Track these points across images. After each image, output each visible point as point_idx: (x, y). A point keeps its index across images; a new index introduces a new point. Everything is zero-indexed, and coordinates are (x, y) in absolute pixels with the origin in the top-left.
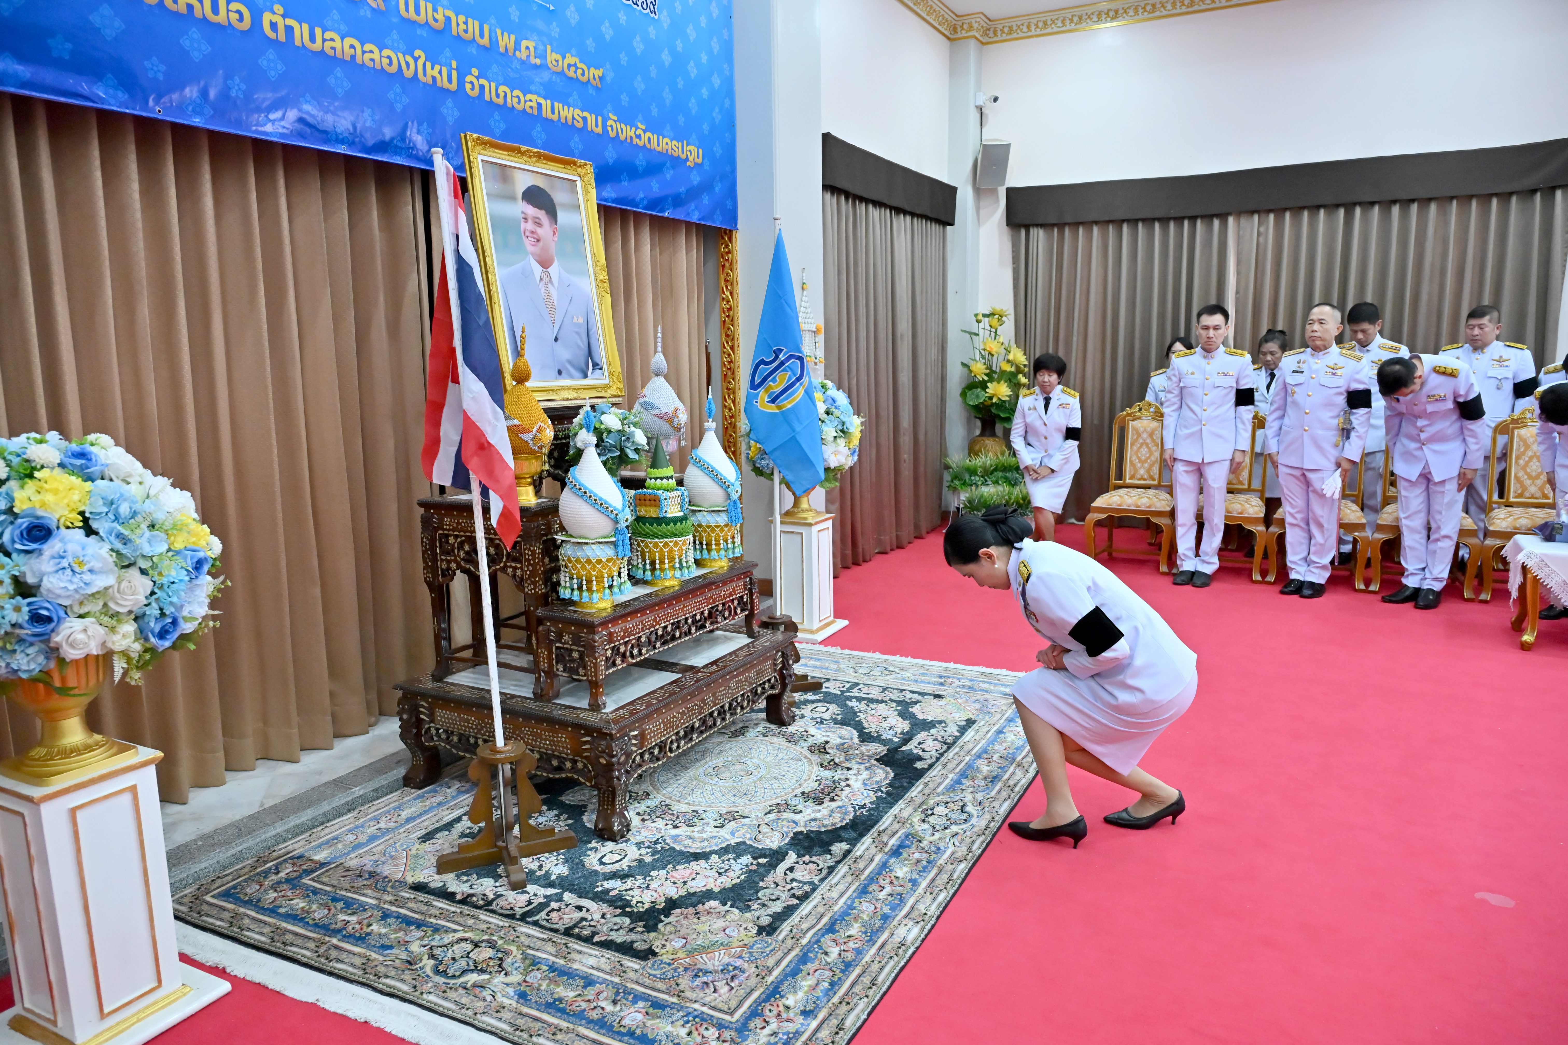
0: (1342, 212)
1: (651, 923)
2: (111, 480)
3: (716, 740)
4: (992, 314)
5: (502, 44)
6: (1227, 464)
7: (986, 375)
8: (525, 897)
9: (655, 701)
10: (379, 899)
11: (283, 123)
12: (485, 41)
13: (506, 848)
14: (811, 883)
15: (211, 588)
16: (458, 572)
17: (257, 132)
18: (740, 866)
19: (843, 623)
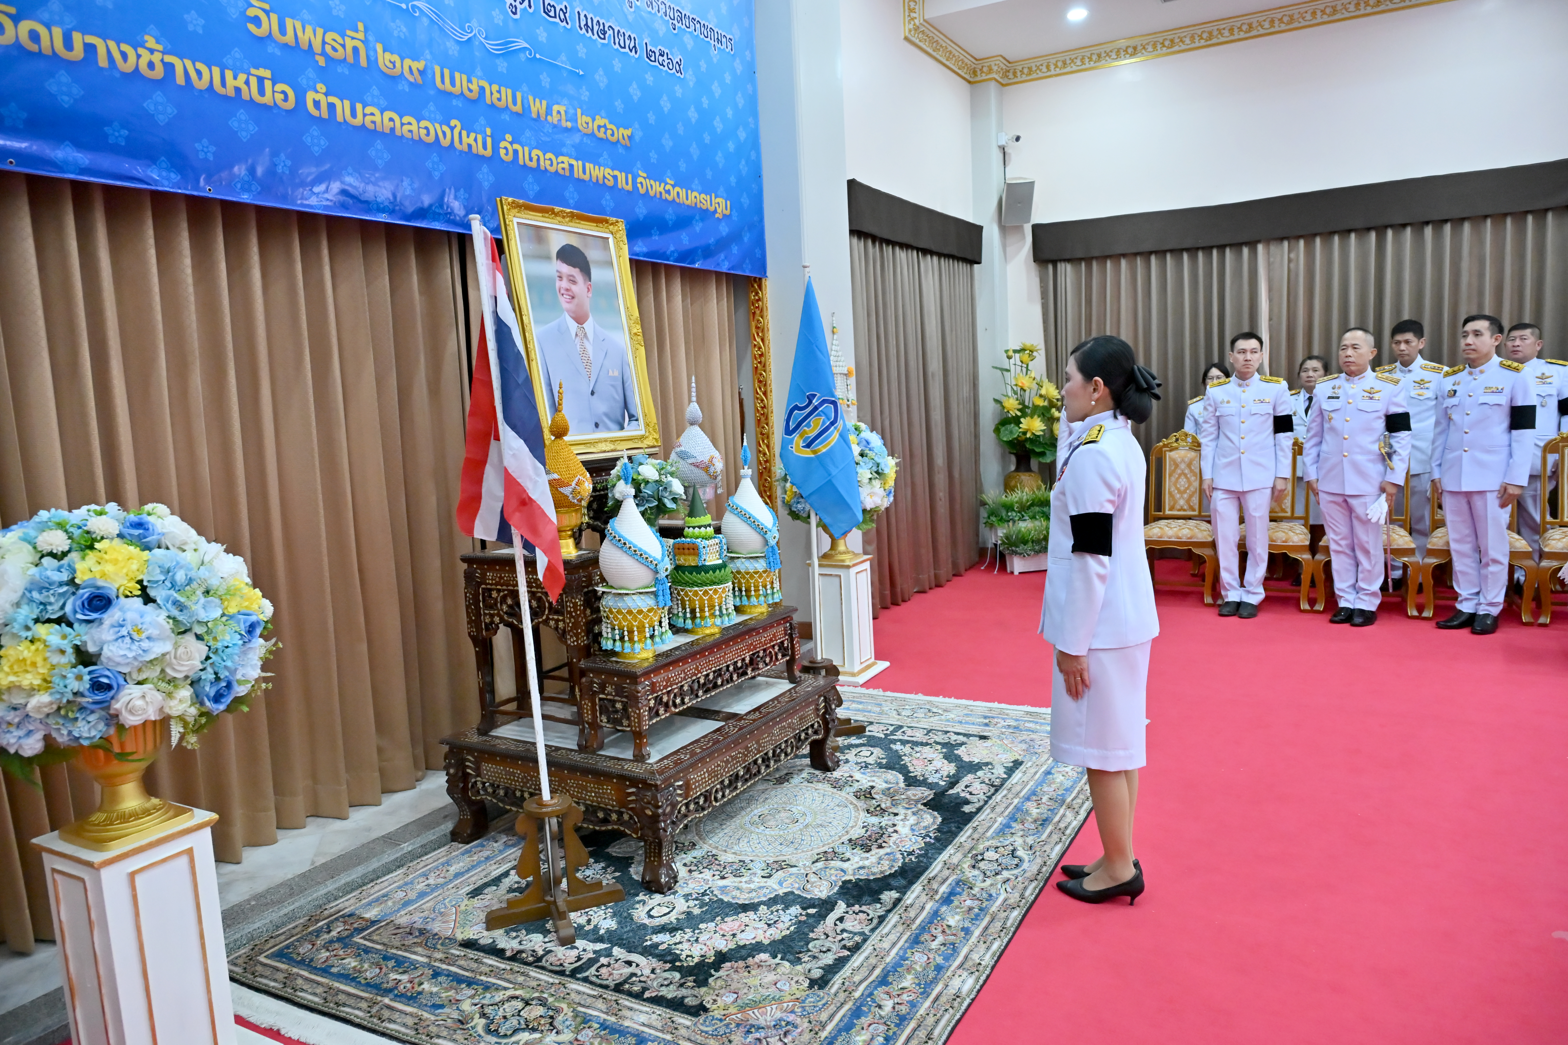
0: (1373, 235)
1: (701, 978)
2: (168, 548)
3: (760, 787)
4: (1023, 350)
5: (534, 110)
6: (1268, 492)
7: (1019, 410)
8: (575, 953)
9: (698, 751)
10: (429, 957)
11: (326, 196)
12: (518, 108)
13: (555, 902)
14: (862, 934)
15: (263, 651)
16: (501, 626)
17: (302, 205)
18: (789, 917)
19: (884, 665)
